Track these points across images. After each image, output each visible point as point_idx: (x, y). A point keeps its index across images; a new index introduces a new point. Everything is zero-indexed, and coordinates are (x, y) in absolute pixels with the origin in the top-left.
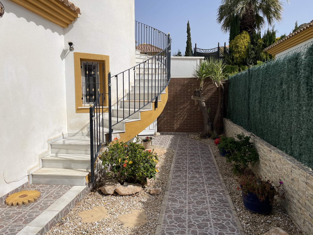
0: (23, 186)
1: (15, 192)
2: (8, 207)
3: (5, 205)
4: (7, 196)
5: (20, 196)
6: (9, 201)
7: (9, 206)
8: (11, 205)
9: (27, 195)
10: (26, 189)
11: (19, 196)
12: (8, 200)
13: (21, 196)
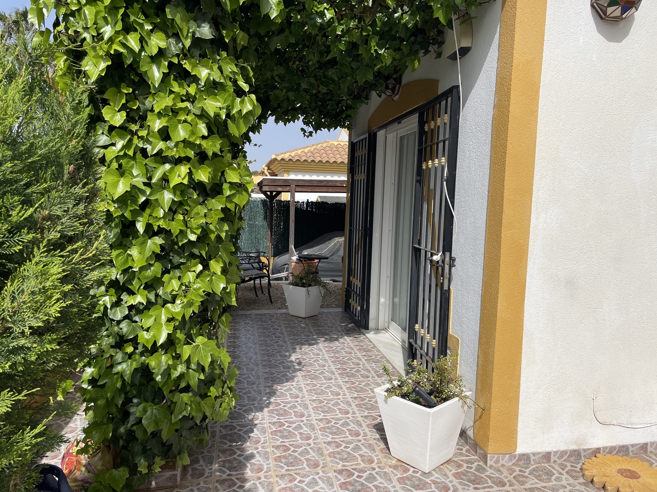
0: (644, 447)
1: (617, 453)
2: (581, 480)
3: (578, 472)
4: (596, 452)
5: (620, 470)
6: (589, 468)
7: (584, 481)
8: (590, 480)
9: (639, 477)
10: (650, 457)
11: (619, 467)
12: (590, 465)
13: (625, 470)
